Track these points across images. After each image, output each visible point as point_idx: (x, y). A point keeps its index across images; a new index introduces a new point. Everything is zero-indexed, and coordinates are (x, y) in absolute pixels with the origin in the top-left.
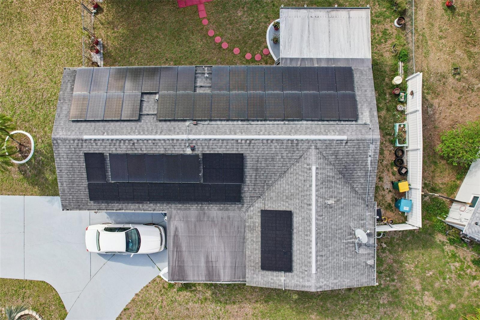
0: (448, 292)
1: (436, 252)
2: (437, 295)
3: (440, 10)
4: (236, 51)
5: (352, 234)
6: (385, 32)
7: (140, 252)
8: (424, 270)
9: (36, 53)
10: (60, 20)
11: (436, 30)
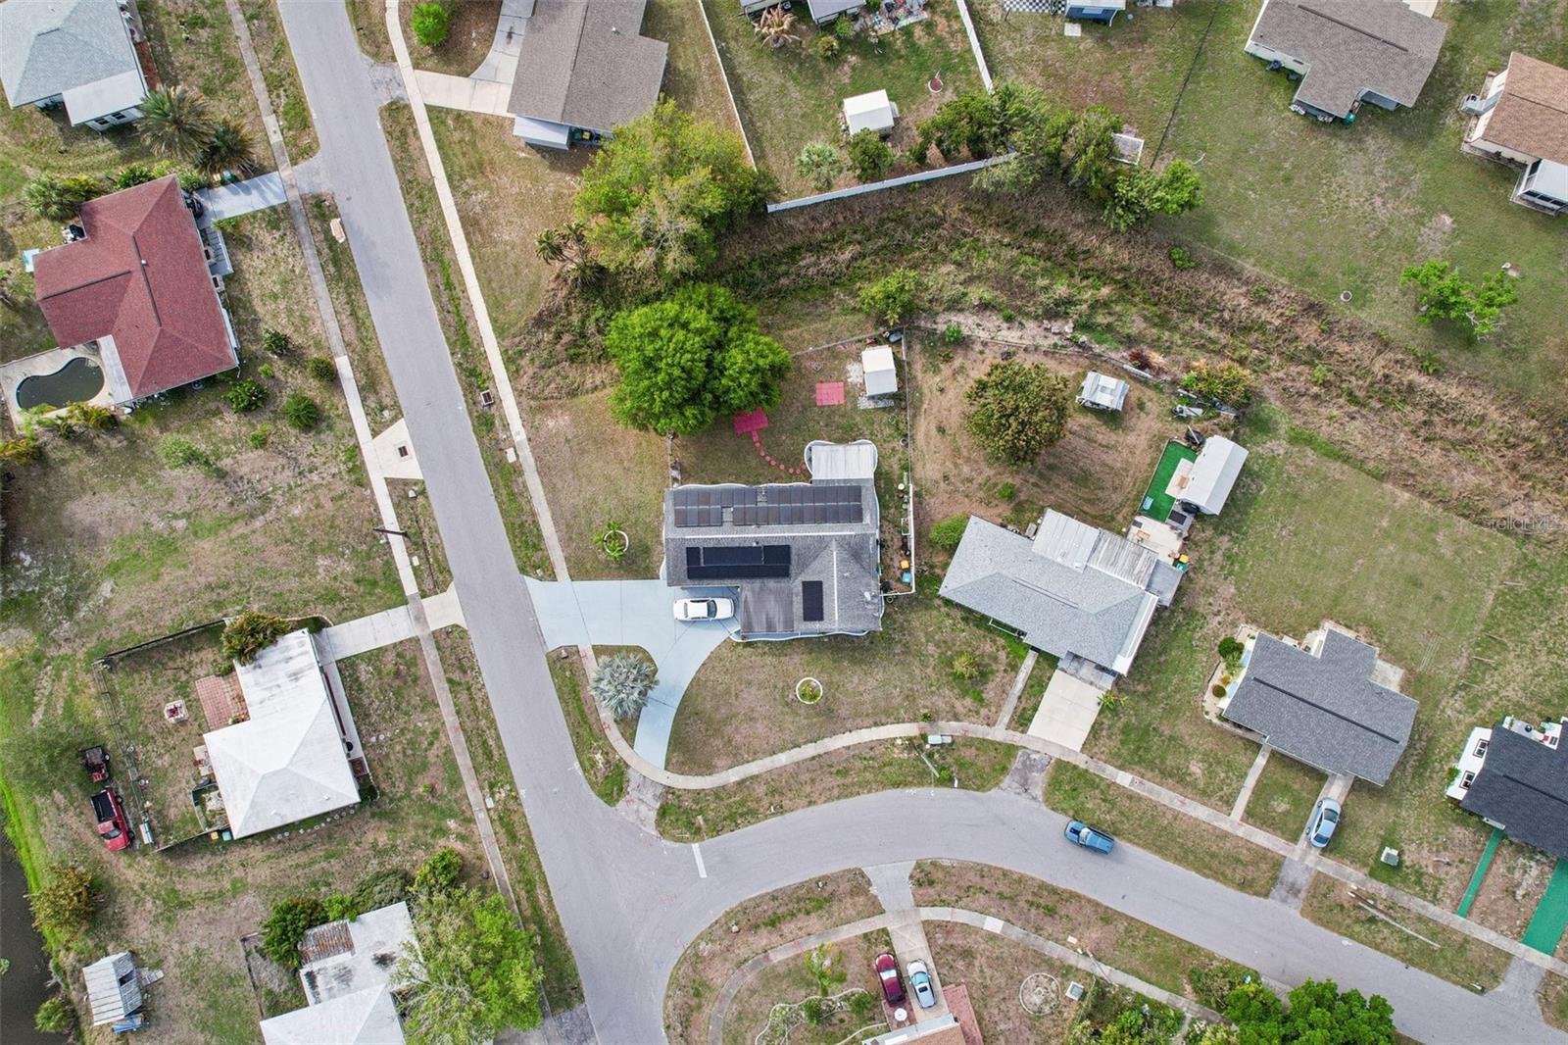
0: (945, 642)
1: (935, 613)
2: (937, 646)
3: (934, 432)
4: (782, 467)
5: (862, 595)
6: (893, 449)
7: (718, 617)
8: (927, 626)
9: (627, 470)
10: (644, 444)
11: (932, 447)
